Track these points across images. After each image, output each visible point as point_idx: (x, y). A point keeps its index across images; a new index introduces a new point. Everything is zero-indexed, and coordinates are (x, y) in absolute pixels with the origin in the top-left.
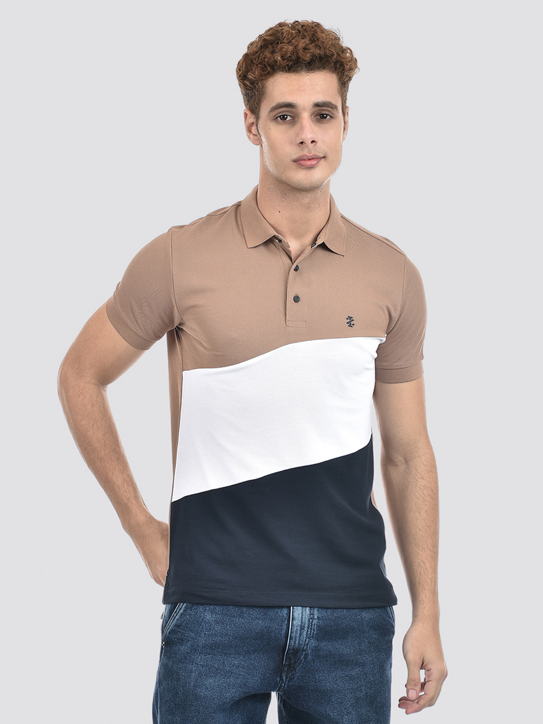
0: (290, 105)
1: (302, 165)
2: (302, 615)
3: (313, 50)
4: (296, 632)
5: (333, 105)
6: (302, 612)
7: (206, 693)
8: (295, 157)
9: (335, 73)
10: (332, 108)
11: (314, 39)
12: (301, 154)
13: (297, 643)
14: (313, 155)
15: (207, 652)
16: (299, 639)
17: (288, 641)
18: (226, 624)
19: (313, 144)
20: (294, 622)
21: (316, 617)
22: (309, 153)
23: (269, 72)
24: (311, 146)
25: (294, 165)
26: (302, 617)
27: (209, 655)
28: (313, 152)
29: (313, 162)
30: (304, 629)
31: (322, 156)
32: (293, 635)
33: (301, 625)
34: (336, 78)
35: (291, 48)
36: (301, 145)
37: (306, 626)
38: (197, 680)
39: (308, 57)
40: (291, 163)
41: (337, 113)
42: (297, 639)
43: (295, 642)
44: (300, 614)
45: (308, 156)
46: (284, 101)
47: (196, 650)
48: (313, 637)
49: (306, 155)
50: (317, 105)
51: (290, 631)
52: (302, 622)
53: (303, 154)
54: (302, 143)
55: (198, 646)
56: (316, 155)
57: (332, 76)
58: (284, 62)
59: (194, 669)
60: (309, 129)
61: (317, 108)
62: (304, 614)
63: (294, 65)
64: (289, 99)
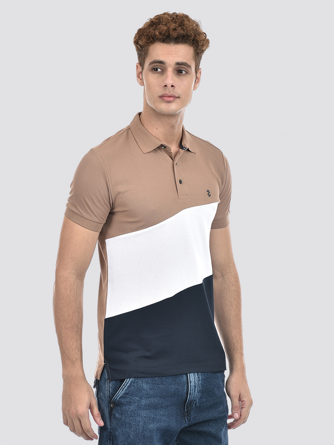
0: (161, 62)
1: (164, 100)
2: (194, 379)
3: (180, 31)
4: (193, 390)
5: (188, 65)
6: (194, 377)
7: (150, 434)
8: (160, 94)
9: (192, 46)
10: (187, 66)
11: (182, 24)
12: (164, 93)
13: (193, 397)
14: (172, 94)
15: (146, 409)
16: (194, 394)
17: (189, 396)
18: (156, 390)
19: (173, 88)
20: (191, 384)
21: (200, 379)
22: (169, 93)
23: (151, 41)
24: (171, 88)
25: (159, 100)
26: (195, 380)
27: (148, 410)
28: (172, 92)
29: (172, 99)
30: (196, 387)
31: (177, 96)
32: (191, 392)
33: (195, 385)
34: (193, 49)
35: (165, 28)
36: (165, 87)
37: (197, 385)
38: (143, 427)
39: (175, 34)
40: (158, 98)
41: (190, 71)
42: (193, 394)
43: (192, 396)
44: (193, 378)
45: (168, 94)
46: (158, 59)
47: (140, 408)
48: (200, 392)
49: (166, 94)
50: (178, 64)
51: (189, 390)
52: (195, 384)
53: (166, 93)
54: (166, 86)
55: (142, 405)
56: (174, 95)
57: (190, 48)
58: (161, 36)
59: (141, 420)
60: (170, 78)
61: (178, 66)
62: (195, 378)
63: (167, 38)
64: (162, 59)
